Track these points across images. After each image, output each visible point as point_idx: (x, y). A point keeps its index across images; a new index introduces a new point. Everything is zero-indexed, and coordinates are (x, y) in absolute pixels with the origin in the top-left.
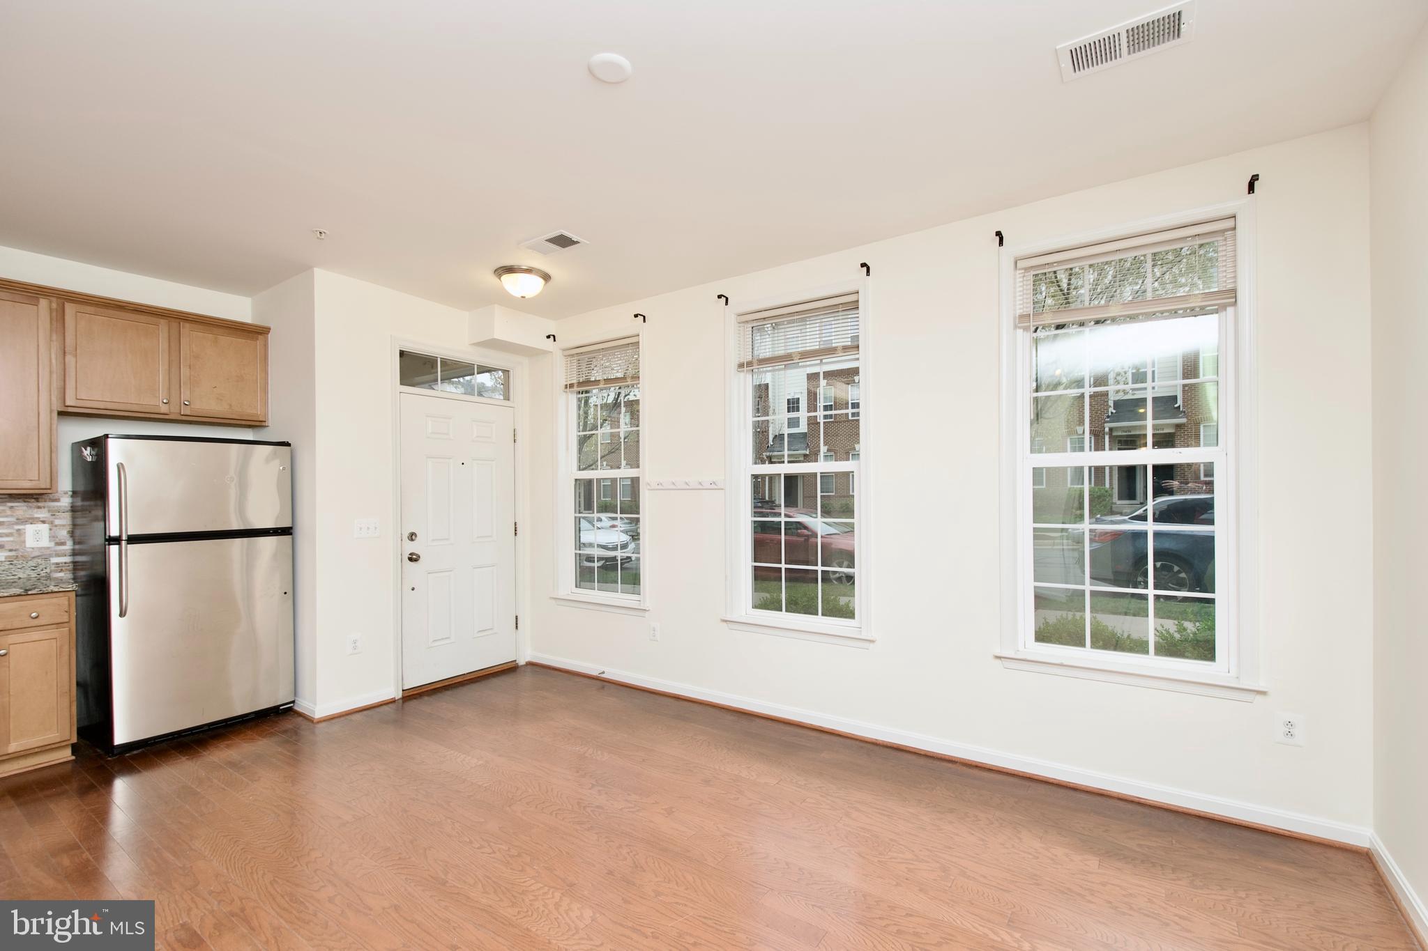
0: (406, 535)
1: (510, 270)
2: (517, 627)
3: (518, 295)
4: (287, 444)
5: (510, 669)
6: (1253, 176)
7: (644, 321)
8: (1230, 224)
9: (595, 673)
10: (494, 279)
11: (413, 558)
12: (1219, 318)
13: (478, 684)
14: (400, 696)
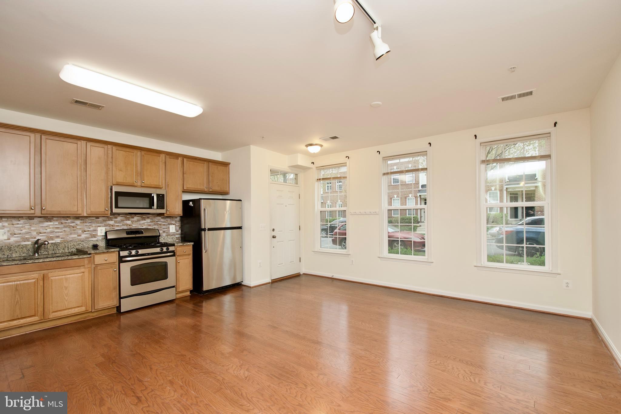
0: (272, 230)
1: (311, 145)
2: (300, 261)
3: (313, 152)
4: (240, 200)
5: (298, 276)
6: (555, 122)
7: (349, 158)
8: (549, 135)
9: (330, 276)
10: (305, 148)
11: (274, 237)
12: (546, 162)
13: (291, 279)
14: (271, 282)
